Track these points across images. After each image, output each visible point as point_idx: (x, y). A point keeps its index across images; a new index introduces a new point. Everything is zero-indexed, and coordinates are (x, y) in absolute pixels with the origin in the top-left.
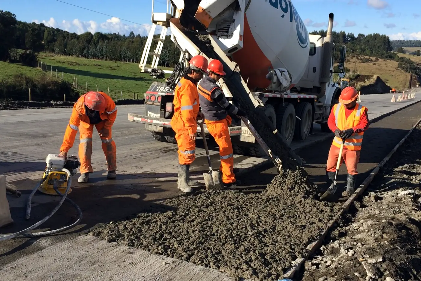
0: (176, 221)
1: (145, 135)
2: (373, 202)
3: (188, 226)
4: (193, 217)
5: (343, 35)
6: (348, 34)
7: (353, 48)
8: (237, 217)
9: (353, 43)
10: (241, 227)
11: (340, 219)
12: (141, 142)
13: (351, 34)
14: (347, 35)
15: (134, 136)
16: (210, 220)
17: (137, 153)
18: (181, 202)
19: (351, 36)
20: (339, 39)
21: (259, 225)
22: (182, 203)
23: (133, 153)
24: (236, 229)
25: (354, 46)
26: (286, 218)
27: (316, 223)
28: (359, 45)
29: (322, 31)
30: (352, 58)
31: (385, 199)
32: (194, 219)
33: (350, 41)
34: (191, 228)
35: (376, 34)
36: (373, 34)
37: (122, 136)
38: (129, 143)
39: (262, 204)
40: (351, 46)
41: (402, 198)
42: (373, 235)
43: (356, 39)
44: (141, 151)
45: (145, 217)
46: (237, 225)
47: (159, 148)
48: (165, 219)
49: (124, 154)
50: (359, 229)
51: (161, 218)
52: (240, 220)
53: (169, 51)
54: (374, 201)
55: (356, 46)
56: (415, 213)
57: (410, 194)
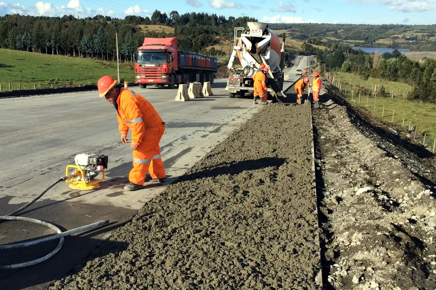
0: (143, 268)
1: (40, 140)
2: (335, 204)
3: (162, 272)
4: (163, 258)
5: (215, 17)
6: (220, 16)
7: (225, 31)
8: (214, 248)
9: (224, 26)
10: (228, 265)
11: (322, 233)
12: (40, 150)
13: (222, 16)
14: (218, 17)
15: (26, 142)
16: (184, 258)
17: (42, 167)
18: (133, 234)
19: (222, 19)
20: (211, 21)
21: (245, 258)
22: (135, 235)
23: (37, 167)
24: (223, 268)
25: (226, 29)
26: (267, 241)
27: (304, 243)
28: (230, 28)
29: (194, 13)
30: (225, 41)
31: (346, 200)
32: (164, 260)
33: (221, 23)
34: (167, 275)
35: (246, 17)
36: (243, 17)
37: (10, 142)
38: (25, 152)
39: (230, 224)
40: (223, 29)
41: (363, 197)
42: (378, 254)
43: (227, 22)
44: (46, 162)
45: (98, 266)
46: (222, 262)
47: (66, 157)
48: (128, 266)
49: (24, 168)
50: (350, 244)
51: (122, 264)
52: (219, 252)
53: (30, 33)
54: (337, 203)
55: (228, 29)
56: (387, 215)
57: (368, 191)
